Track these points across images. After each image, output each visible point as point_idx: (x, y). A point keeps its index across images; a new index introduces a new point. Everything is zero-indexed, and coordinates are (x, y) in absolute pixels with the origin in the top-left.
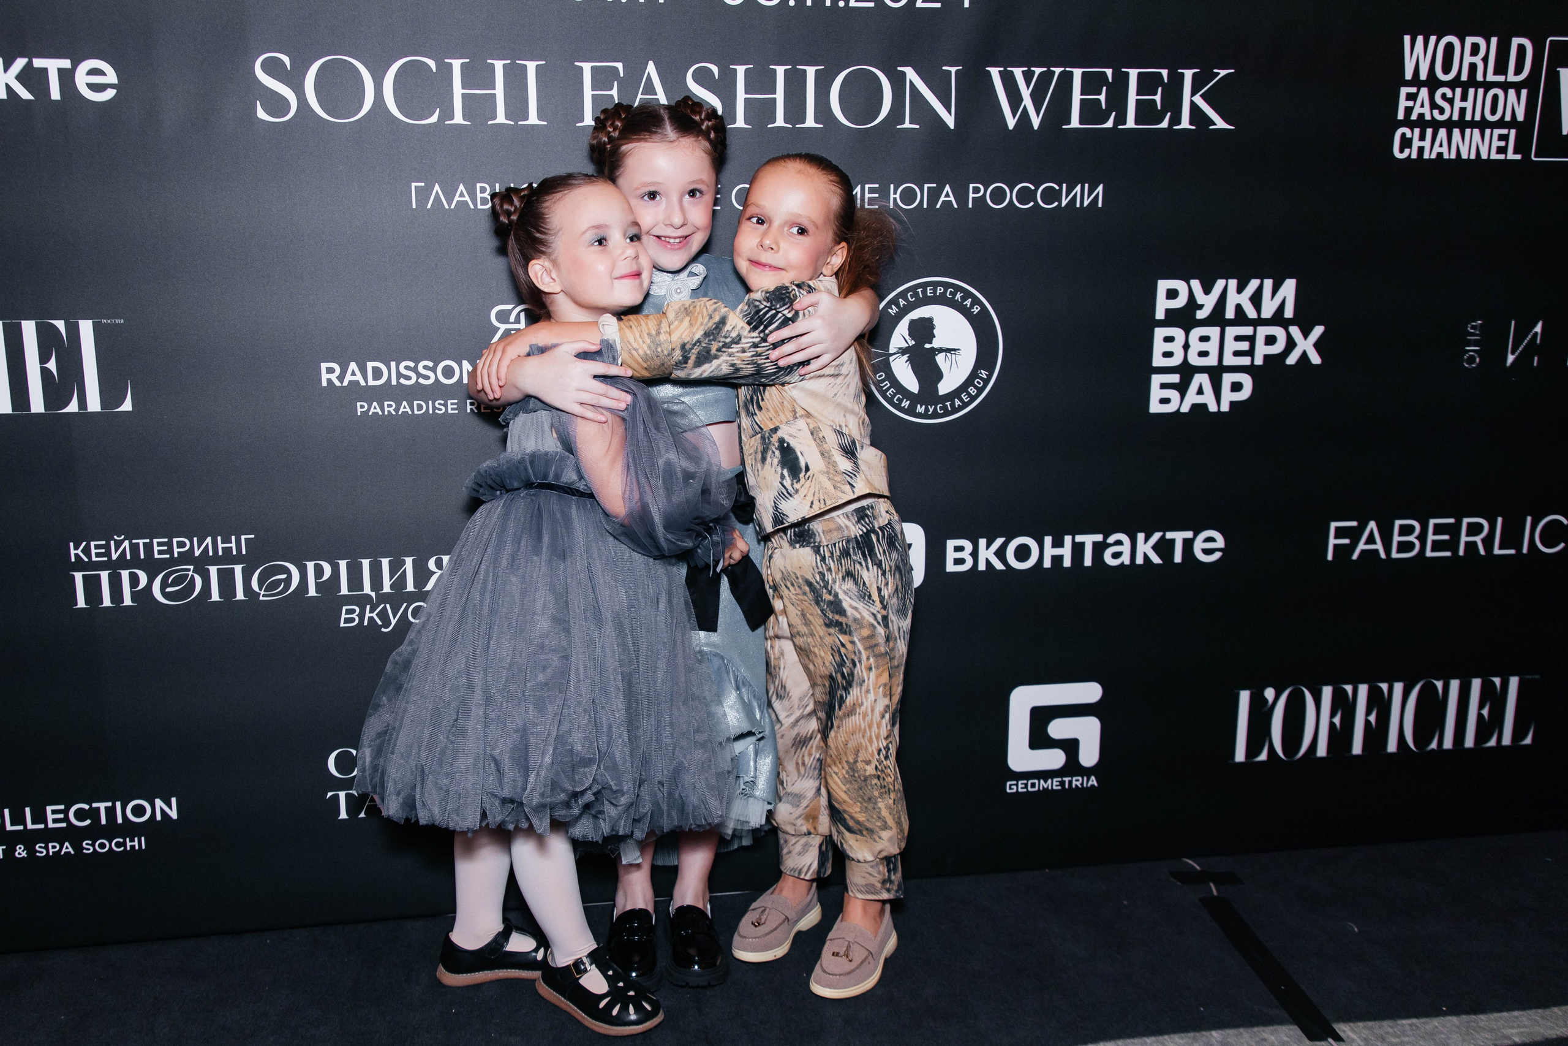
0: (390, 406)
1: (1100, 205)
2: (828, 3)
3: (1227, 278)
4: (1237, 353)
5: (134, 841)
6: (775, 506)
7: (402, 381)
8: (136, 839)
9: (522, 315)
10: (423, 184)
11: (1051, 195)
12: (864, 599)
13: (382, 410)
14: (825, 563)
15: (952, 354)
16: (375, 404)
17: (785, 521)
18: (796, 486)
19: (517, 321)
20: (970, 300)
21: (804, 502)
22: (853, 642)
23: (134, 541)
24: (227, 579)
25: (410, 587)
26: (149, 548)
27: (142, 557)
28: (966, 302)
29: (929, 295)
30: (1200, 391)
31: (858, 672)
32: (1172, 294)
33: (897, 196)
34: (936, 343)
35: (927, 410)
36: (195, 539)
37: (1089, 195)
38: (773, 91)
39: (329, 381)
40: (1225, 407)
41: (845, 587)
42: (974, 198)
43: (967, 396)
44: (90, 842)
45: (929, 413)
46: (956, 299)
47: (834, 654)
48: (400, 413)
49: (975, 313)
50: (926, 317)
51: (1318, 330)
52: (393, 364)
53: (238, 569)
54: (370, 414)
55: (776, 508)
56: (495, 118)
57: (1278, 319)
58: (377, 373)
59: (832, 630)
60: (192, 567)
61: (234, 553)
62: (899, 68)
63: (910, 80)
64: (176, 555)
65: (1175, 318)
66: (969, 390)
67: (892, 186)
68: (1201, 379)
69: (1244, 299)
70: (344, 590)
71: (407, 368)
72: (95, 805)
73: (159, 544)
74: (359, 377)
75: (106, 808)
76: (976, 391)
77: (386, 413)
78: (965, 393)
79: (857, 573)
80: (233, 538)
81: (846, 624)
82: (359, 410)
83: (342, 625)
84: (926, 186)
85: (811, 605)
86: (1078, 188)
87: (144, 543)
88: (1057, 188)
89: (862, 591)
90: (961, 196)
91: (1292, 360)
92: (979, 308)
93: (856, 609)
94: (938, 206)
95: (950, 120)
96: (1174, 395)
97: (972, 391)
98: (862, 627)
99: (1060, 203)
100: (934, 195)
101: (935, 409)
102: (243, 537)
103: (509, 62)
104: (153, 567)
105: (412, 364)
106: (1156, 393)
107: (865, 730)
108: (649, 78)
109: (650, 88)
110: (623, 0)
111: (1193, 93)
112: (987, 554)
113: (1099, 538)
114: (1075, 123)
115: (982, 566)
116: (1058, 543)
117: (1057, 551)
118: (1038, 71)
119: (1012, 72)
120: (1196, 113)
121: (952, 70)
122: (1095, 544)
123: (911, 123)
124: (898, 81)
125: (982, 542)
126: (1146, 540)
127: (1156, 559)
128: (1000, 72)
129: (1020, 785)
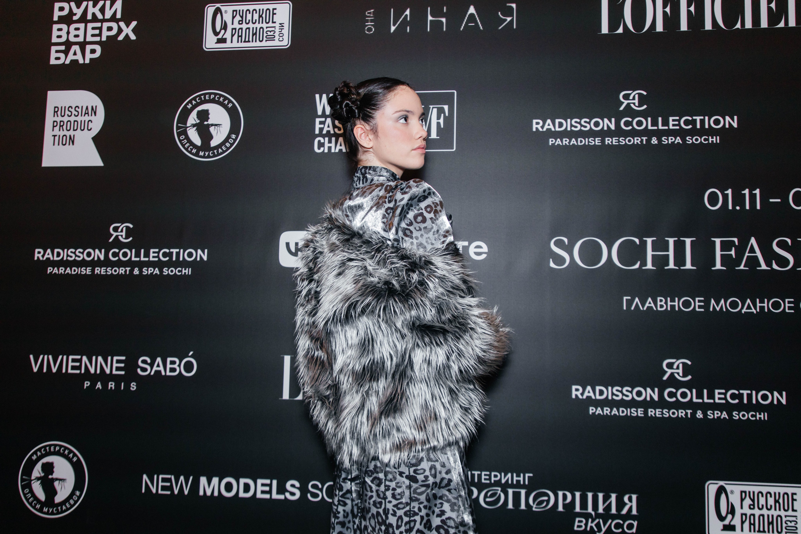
0: (607, 410)
7: (614, 397)
9: (681, 365)
13: (603, 412)
24: (517, 498)
25: (614, 511)
27: (476, 481)
36: (503, 474)
39: (576, 395)
48: (611, 414)
52: (610, 388)
53: (522, 492)
54: (596, 414)
56: (669, 266)
60: (500, 489)
61: (522, 483)
70: (578, 509)
71: (617, 390)
74: (592, 394)
77: (605, 414)
80: (522, 475)
83: (575, 529)
87: (478, 474)
102: (527, 475)
103: (676, 239)
104: (481, 487)
105: (621, 389)
108: (752, 245)
109: (752, 250)
110: (738, 208)
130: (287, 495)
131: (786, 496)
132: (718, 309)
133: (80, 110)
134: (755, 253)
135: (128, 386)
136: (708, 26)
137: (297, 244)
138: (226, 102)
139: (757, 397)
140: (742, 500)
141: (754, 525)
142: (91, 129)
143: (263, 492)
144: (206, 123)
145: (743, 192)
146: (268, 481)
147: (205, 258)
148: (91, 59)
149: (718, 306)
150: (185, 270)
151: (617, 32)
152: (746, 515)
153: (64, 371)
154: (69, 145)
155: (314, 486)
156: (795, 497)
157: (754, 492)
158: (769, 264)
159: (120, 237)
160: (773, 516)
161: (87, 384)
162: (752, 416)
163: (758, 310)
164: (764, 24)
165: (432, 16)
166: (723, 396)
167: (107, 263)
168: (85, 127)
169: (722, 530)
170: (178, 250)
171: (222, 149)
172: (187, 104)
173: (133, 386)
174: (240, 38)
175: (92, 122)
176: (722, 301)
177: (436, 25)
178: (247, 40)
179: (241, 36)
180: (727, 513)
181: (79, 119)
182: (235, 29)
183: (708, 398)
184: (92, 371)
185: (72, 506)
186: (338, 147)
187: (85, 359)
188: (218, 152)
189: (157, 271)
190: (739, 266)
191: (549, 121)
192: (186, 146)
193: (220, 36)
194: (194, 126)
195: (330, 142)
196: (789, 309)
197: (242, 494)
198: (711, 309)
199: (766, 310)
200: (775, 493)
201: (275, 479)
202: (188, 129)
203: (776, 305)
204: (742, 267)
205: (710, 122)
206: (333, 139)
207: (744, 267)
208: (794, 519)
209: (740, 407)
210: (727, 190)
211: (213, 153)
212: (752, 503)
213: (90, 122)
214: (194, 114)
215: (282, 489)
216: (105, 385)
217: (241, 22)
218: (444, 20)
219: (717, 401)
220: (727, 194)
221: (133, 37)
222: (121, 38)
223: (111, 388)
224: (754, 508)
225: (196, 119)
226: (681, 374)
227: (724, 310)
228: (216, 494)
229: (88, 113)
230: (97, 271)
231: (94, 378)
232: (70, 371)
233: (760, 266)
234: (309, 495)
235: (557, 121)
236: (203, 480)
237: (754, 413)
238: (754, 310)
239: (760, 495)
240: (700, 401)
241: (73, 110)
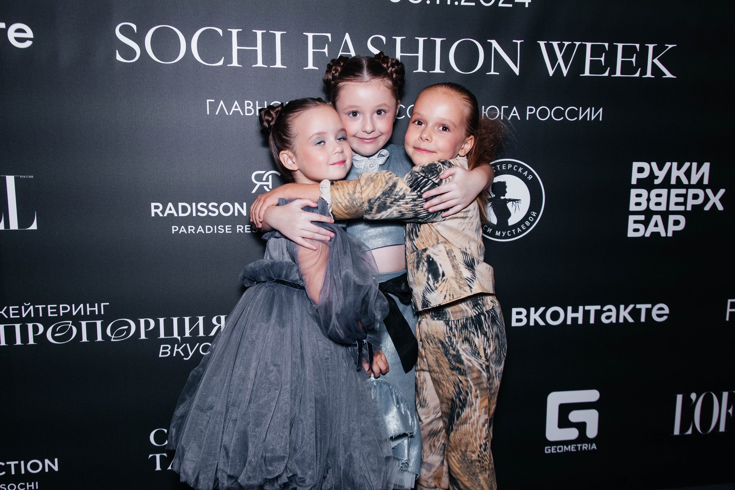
0: (191, 228)
1: (601, 120)
2: (449, 3)
3: (672, 162)
4: (677, 204)
5: (31, 484)
6: (424, 296)
7: (199, 214)
8: (33, 483)
9: (271, 177)
10: (213, 101)
11: (572, 113)
12: (475, 355)
13: (187, 230)
14: (452, 331)
15: (516, 202)
16: (183, 227)
17: (429, 306)
18: (436, 285)
19: (267, 180)
20: (527, 172)
21: (441, 295)
22: (467, 381)
23: (36, 306)
24: (92, 330)
25: (201, 334)
26: (45, 310)
27: (41, 315)
28: (525, 173)
29: (503, 169)
30: (656, 225)
31: (469, 399)
32: (641, 170)
33: (486, 113)
34: (507, 196)
35: (501, 234)
36: (73, 305)
37: (595, 113)
38: (417, 52)
39: (156, 213)
40: (670, 234)
41: (463, 347)
42: (529, 115)
43: (524, 226)
44: (5, 485)
45: (503, 236)
46: (519, 171)
47: (455, 386)
48: (197, 232)
49: (529, 179)
50: (502, 181)
51: (722, 191)
52: (194, 204)
53: (99, 323)
54: (180, 233)
55: (424, 297)
56: (256, 63)
57: (700, 185)
58: (185, 209)
59: (454, 372)
60: (71, 322)
61: (97, 313)
62: (488, 41)
63: (494, 47)
64: (61, 315)
65: (642, 184)
66: (526, 223)
67: (483, 106)
68: (657, 218)
69: (681, 173)
70: (162, 336)
71: (202, 206)
72: (8, 463)
73: (51, 308)
74: (173, 211)
75: (15, 465)
76: (529, 223)
77: (189, 232)
78: (523, 225)
79: (471, 339)
80: (96, 304)
81: (463, 370)
82: (173, 231)
83: (160, 356)
84: (503, 107)
85: (442, 355)
86: (589, 110)
87: (42, 308)
88: (577, 109)
89: (474, 350)
90: (522, 113)
91: (707, 208)
92: (532, 177)
93: (470, 361)
94: (509, 119)
95: (516, 71)
96: (641, 227)
97: (527, 223)
98: (473, 372)
99: (578, 118)
100: (507, 112)
101: (506, 234)
102: (102, 304)
103: (265, 31)
104: (47, 322)
105: (205, 204)
106: (631, 226)
107: (472, 433)
108: (346, 42)
109: (346, 48)
111: (653, 58)
112: (535, 316)
113: (598, 307)
114: (587, 73)
115: (532, 323)
116: (575, 310)
117: (575, 315)
118: (566, 43)
119: (552, 44)
120: (655, 68)
121: (519, 42)
122: (596, 311)
123: (494, 71)
124: (488, 48)
125: (532, 310)
126: (625, 309)
127: (630, 320)
128: (545, 44)
129: (553, 449)
226: (270, 187)
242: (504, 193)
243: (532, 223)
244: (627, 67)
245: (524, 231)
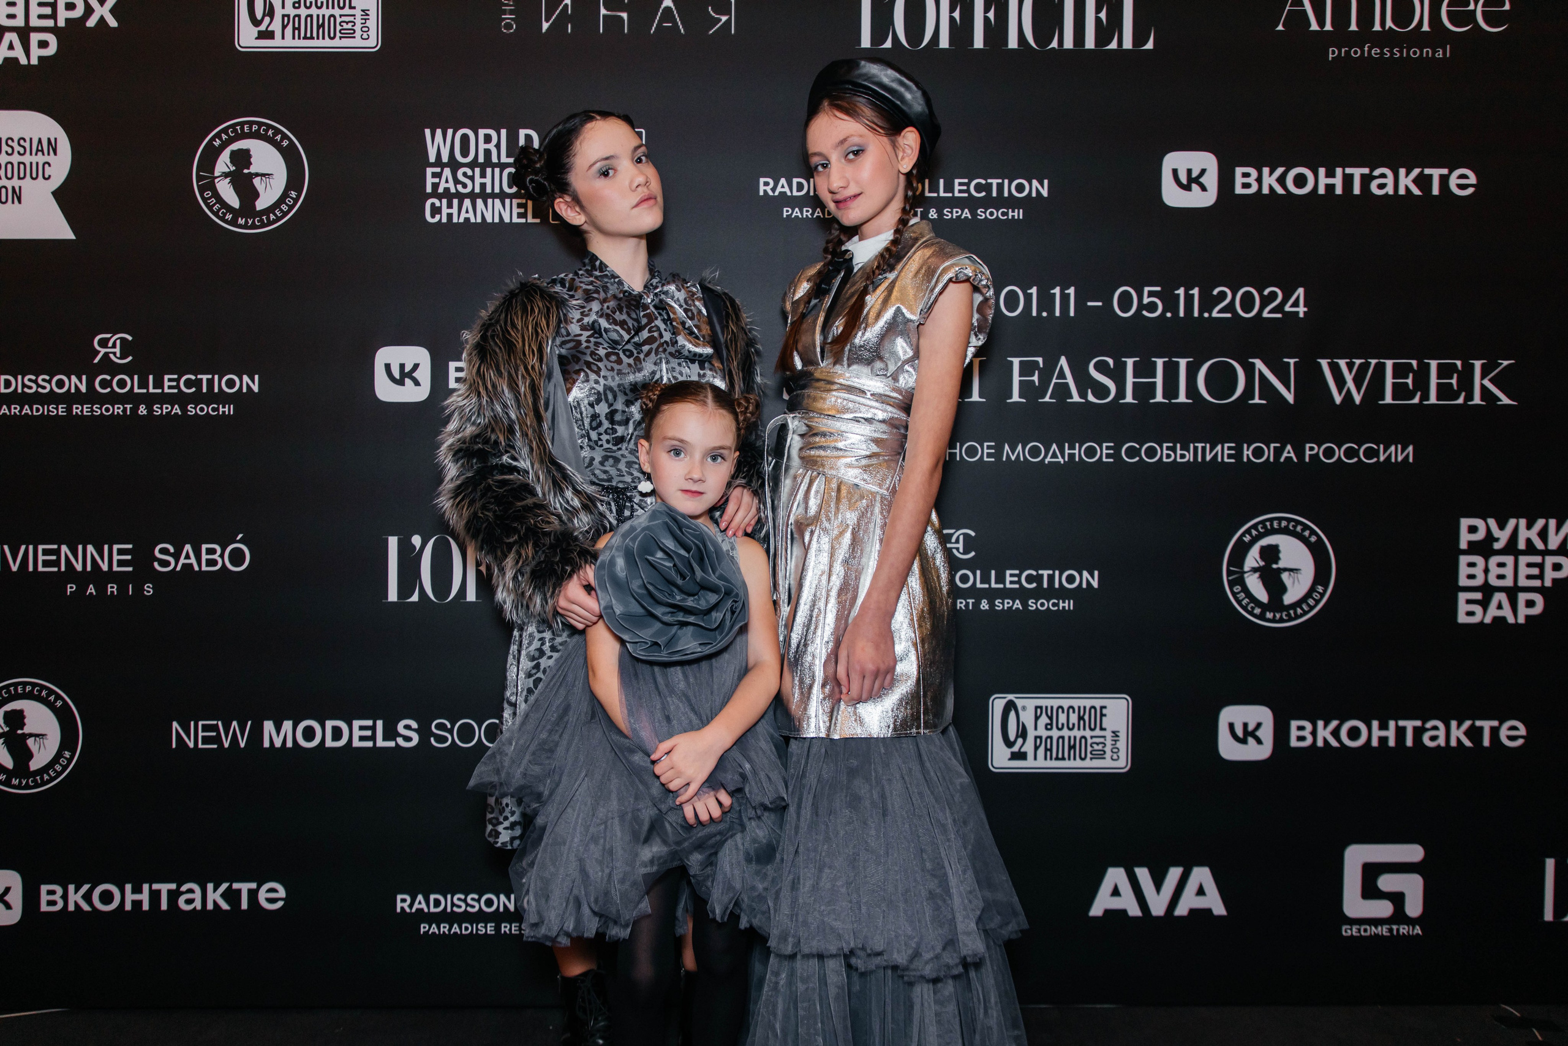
1: (1411, 461)
2: (1196, 316)
3: (1517, 517)
4: (1529, 577)
9: (961, 538)
11: (1370, 453)
15: (1294, 573)
19: (957, 541)
20: (1308, 531)
28: (1306, 533)
29: (1275, 527)
30: (1500, 607)
32: (1473, 529)
33: (1250, 453)
34: (1281, 565)
35: (1275, 616)
37: (1402, 453)
38: (1155, 377)
40: (1521, 620)
42: (1310, 455)
43: (1306, 606)
45: (1277, 619)
46: (1298, 531)
49: (1313, 542)
50: (1274, 544)
57: (1562, 550)
62: (1251, 360)
63: (1259, 368)
65: (1474, 548)
66: (1308, 601)
67: (1245, 446)
68: (1500, 597)
69: (1533, 534)
76: (1314, 602)
78: (1305, 604)
84: (1272, 445)
86: (1393, 448)
88: (1375, 447)
90: (1300, 453)
92: (1315, 538)
94: (1282, 460)
95: (1290, 398)
96: (1478, 609)
97: (1311, 602)
99: (1378, 458)
100: (1278, 452)
101: (1281, 616)
106: (1462, 608)
108: (1061, 367)
109: (1062, 375)
110: (1045, 314)
111: (1483, 377)
112: (1324, 733)
113: (1418, 723)
114: (1388, 399)
115: (1320, 743)
116: (1384, 726)
117: (1383, 733)
118: (1358, 362)
119: (1337, 363)
120: (1485, 392)
121: (1292, 361)
122: (1415, 729)
123: (1260, 399)
124: (1249, 370)
125: (1320, 724)
126: (1459, 726)
127: (1467, 743)
128: (1328, 363)
129: (1354, 930)
130: (400, 741)
131: (1093, 711)
132: (1013, 458)
133: (27, 145)
134: (1066, 379)
135: (139, 589)
136: (1013, 43)
137: (402, 366)
138: (278, 138)
139: (1061, 579)
140: (1037, 718)
141: (1051, 750)
142: (50, 176)
143: (362, 738)
144: (246, 171)
145: (1052, 292)
146: (370, 723)
147: (256, 388)
148: (40, 58)
149: (1013, 454)
150: (224, 407)
151: (884, 46)
152: (1041, 738)
153: (31, 569)
154: (13, 202)
155: (438, 727)
156: (1104, 711)
157: (1052, 707)
158: (1082, 394)
159: (111, 356)
160: (1075, 738)
161: (71, 588)
162: (1054, 605)
163: (1066, 459)
164: (1090, 43)
165: (606, 8)
166: (1016, 579)
167: (92, 397)
168: (39, 173)
169: (1010, 759)
170: (210, 376)
171: (275, 215)
172: (213, 139)
173: (149, 589)
174: (297, 32)
175: (49, 165)
176: (1020, 447)
177: (613, 23)
178: (309, 35)
179: (299, 29)
180: (1017, 737)
181: (27, 159)
182: (288, 16)
183: (996, 583)
184: (79, 567)
185: (59, 774)
186: (463, 215)
187: (64, 548)
188: (268, 218)
189: (177, 410)
190: (1044, 397)
191: (783, 181)
192: (215, 208)
193: (263, 28)
194: (226, 175)
195: (450, 206)
196: (1106, 458)
197: (329, 743)
198: (1004, 459)
199: (1077, 459)
200: (1079, 708)
201: (380, 719)
202: (216, 181)
203: (1091, 452)
204: (1047, 399)
205: (1010, 188)
206: (455, 202)
207: (1050, 398)
208: (1102, 740)
209: (1038, 594)
210: (1030, 288)
211: (261, 221)
212: (1049, 721)
213: (47, 166)
214: (225, 156)
215: (390, 733)
216: (101, 588)
217: (297, 5)
218: (625, 15)
219: (1008, 585)
220: (1031, 294)
221: (113, 23)
222: (91, 23)
223: (112, 592)
224: (1051, 729)
225: (229, 164)
226: (961, 550)
227: (1022, 459)
228: (289, 744)
229: (42, 151)
230: (76, 410)
231: (82, 579)
232: (41, 569)
233: (1072, 398)
234: (432, 739)
235: (795, 181)
236: (269, 726)
237: (1056, 601)
238: (1061, 460)
239: (1060, 710)
240: (987, 586)
241: (15, 145)
242: (1277, 559)
243: (1317, 602)
244: (1444, 391)
245: (1305, 613)
